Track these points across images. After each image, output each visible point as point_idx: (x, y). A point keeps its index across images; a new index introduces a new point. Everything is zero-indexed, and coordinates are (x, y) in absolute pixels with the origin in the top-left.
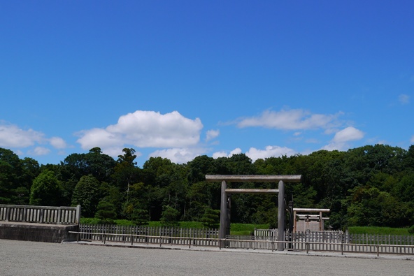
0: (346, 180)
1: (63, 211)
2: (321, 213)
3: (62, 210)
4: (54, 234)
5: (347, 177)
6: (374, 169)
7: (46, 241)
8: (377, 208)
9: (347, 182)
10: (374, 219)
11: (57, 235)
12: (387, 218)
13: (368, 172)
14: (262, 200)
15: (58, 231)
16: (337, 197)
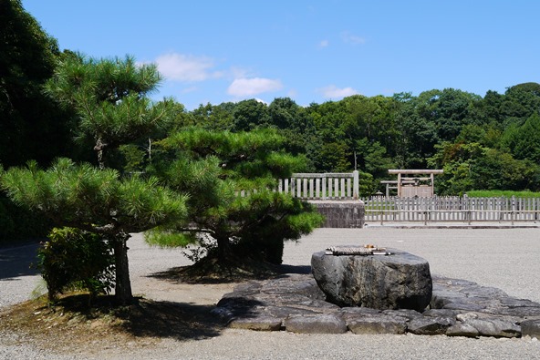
0: (425, 132)
1: (330, 180)
2: (432, 176)
3: (327, 178)
4: (348, 215)
5: (426, 129)
6: (450, 120)
7: (335, 225)
8: (496, 168)
9: (426, 136)
10: (494, 181)
11: (352, 216)
12: (508, 179)
13: (443, 123)
14: (337, 160)
15: (352, 210)
16: (412, 155)
